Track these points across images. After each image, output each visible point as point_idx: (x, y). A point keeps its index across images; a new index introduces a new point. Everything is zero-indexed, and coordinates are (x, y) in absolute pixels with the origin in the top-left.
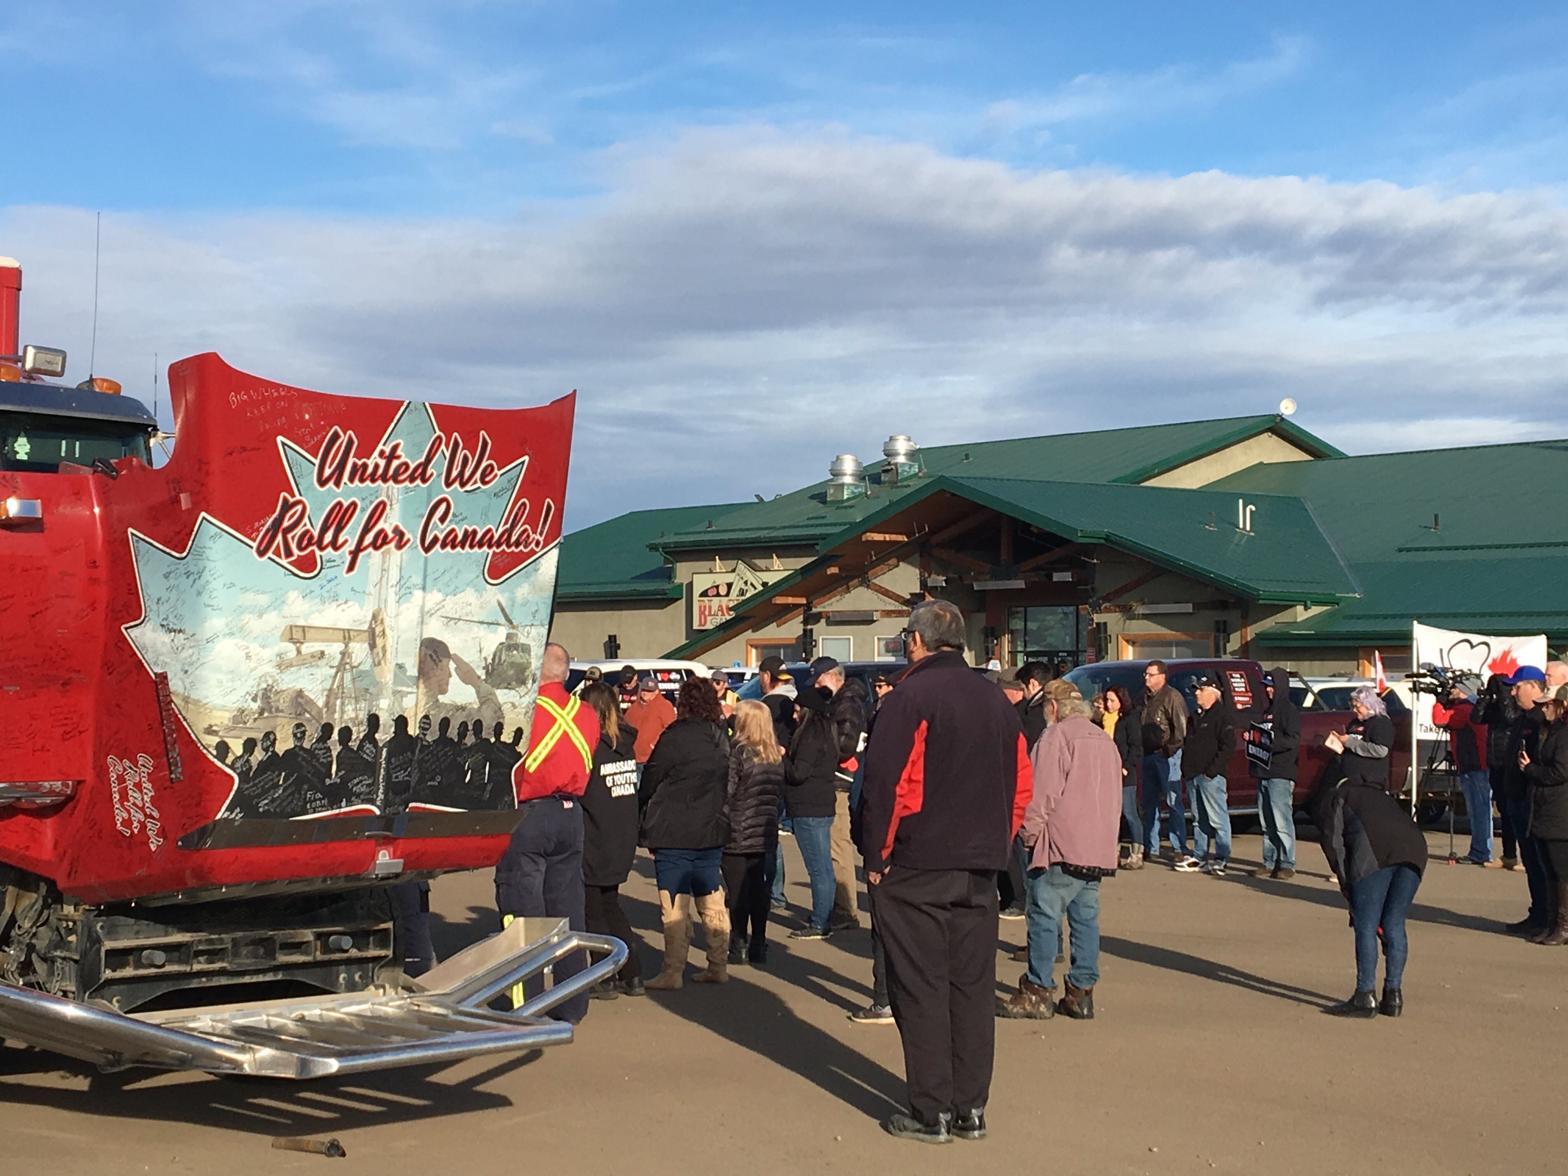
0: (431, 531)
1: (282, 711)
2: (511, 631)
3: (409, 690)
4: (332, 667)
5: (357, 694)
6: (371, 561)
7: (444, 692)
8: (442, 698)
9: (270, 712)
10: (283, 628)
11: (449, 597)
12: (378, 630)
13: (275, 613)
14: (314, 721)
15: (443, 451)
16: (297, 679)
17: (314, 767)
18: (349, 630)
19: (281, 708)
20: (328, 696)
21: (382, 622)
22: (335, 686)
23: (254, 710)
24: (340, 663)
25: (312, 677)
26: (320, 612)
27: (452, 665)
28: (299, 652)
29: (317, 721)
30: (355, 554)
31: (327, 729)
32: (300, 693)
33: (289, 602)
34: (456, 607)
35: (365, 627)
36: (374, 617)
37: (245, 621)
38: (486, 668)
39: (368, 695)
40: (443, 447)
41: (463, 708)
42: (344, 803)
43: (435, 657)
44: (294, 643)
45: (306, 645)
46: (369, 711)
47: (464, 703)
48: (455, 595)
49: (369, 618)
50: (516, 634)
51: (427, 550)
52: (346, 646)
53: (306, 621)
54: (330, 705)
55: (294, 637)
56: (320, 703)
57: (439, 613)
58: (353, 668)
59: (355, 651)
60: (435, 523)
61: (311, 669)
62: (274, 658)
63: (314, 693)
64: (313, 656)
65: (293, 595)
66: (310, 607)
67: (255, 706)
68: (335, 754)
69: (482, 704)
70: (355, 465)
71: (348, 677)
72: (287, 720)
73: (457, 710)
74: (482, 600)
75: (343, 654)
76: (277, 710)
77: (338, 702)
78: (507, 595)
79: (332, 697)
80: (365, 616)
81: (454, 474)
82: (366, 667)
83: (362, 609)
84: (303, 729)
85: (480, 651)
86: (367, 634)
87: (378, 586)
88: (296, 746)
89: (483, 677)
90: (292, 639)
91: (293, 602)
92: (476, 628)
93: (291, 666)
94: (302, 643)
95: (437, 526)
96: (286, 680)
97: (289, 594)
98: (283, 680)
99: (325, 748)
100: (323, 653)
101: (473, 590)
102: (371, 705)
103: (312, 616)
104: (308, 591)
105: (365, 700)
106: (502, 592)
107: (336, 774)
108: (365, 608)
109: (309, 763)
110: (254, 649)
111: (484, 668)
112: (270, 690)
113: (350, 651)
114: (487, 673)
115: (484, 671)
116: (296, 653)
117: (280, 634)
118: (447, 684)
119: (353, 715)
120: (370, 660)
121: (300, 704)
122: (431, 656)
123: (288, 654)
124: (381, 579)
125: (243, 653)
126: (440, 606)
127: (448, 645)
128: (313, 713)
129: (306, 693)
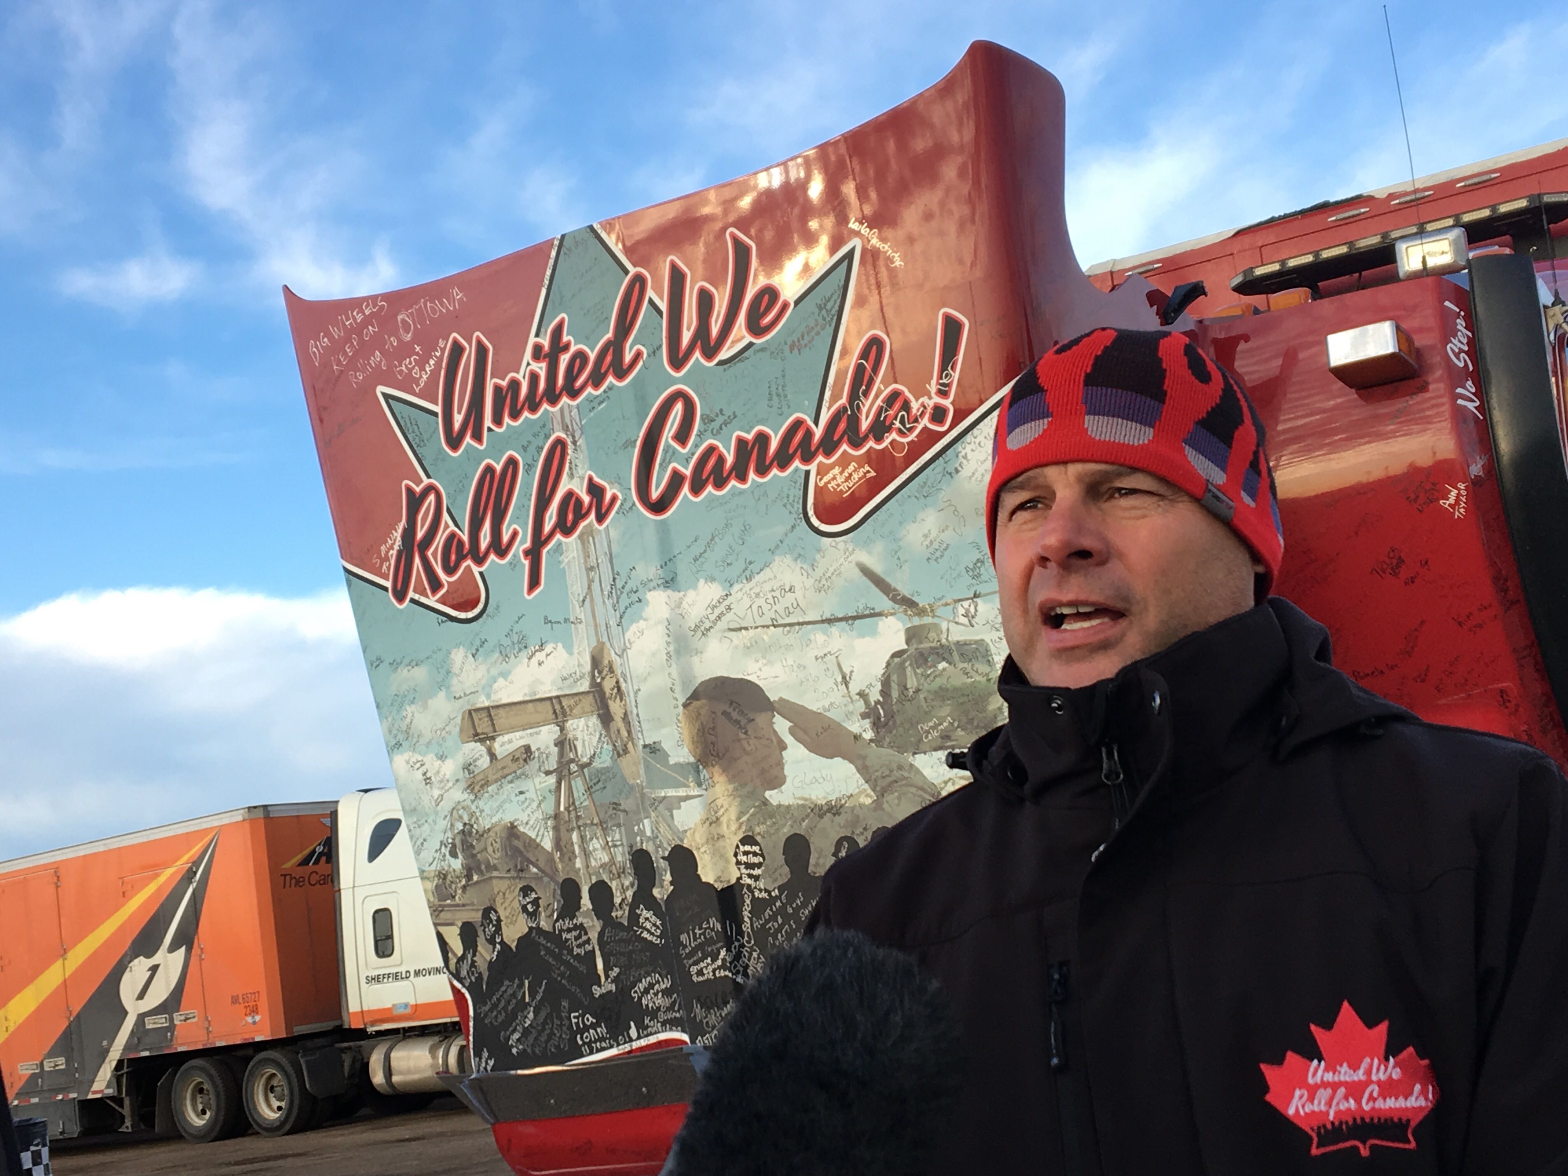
0: (663, 467)
1: (495, 868)
2: (917, 621)
3: (682, 792)
4: (548, 773)
5: (602, 815)
6: (565, 559)
7: (777, 781)
8: (774, 797)
9: (480, 872)
10: (459, 720)
11: (737, 587)
12: (608, 685)
13: (442, 695)
14: (546, 879)
15: (651, 302)
16: (500, 807)
17: (567, 964)
18: (558, 697)
19: (492, 862)
20: (556, 829)
21: (611, 670)
22: (562, 809)
23: (458, 873)
24: (560, 762)
25: (522, 797)
26: (505, 675)
27: (781, 725)
28: (492, 756)
29: (552, 879)
30: (534, 554)
31: (570, 889)
32: (512, 830)
33: (456, 669)
34: (761, 602)
35: (584, 686)
36: (596, 662)
37: (408, 720)
38: (870, 713)
39: (622, 815)
40: (650, 293)
41: (833, 809)
42: (633, 1033)
43: (735, 715)
44: (481, 741)
45: (499, 740)
46: (631, 847)
47: (833, 798)
48: (748, 579)
49: (588, 667)
50: (936, 626)
51: (659, 507)
52: (562, 729)
53: (488, 696)
54: (563, 844)
55: (479, 731)
56: (547, 844)
57: (722, 625)
58: (582, 767)
59: (579, 735)
60: (668, 447)
61: (517, 782)
62: (461, 775)
63: (533, 828)
64: (515, 760)
65: (458, 656)
66: (488, 671)
67: (457, 864)
68: (594, 935)
69: (881, 794)
70: (497, 389)
71: (578, 785)
72: (507, 883)
73: (821, 817)
74: (819, 572)
75: (561, 743)
76: (491, 867)
77: (575, 836)
78: (879, 547)
79: (563, 829)
80: (579, 665)
81: (686, 337)
82: (604, 761)
83: (570, 653)
84: (534, 895)
85: (845, 681)
86: (590, 698)
87: (588, 601)
88: (531, 928)
89: (869, 735)
90: (477, 734)
91: (461, 669)
92: (818, 636)
93: (487, 783)
94: (493, 738)
95: (675, 452)
96: (487, 811)
97: (452, 656)
98: (482, 811)
99: (576, 927)
100: (527, 749)
101: (788, 559)
102: (631, 835)
103: (495, 686)
104: (478, 643)
105: (619, 826)
106: (866, 544)
107: (607, 977)
108: (576, 651)
109: (558, 958)
110: (432, 763)
111: (864, 716)
112: (470, 833)
113: (570, 736)
114: (876, 725)
115: (867, 723)
116: (487, 759)
117: (458, 729)
118: (780, 764)
119: (606, 859)
120: (608, 747)
121: (517, 851)
122: (724, 713)
123: (479, 763)
124: (589, 587)
125: (419, 775)
126: (722, 608)
127: (760, 683)
128: (541, 864)
129: (521, 829)
